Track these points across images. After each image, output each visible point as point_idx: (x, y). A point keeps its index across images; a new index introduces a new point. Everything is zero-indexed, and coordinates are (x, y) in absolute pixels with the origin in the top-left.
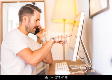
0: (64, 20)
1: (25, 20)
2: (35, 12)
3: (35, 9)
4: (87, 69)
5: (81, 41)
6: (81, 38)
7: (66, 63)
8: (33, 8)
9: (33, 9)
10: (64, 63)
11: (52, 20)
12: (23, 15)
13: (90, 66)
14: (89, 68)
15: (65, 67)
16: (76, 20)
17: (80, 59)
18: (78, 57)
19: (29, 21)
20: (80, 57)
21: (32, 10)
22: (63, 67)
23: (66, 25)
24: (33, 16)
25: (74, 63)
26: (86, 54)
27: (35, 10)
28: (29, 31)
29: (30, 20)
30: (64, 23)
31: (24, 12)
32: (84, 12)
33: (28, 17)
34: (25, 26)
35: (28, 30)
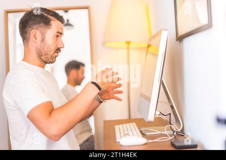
0: (128, 43)
1: (34, 39)
2: (52, 21)
3: (52, 16)
4: (175, 134)
5: (162, 83)
6: (163, 79)
7: (134, 123)
8: (48, 14)
9: (49, 16)
10: (131, 124)
11: (104, 43)
12: (30, 29)
13: (179, 128)
14: (179, 132)
15: (134, 131)
16: (151, 43)
17: (162, 116)
18: (158, 113)
19: (43, 40)
20: (160, 113)
21: (46, 18)
22: (130, 132)
23: (131, 52)
24: (50, 28)
25: (150, 124)
26: (172, 107)
27: (52, 18)
28: (44, 59)
29: (45, 37)
30: (128, 49)
31: (31, 22)
32: (167, 30)
33: (40, 32)
34: (37, 50)
35: (43, 57)
